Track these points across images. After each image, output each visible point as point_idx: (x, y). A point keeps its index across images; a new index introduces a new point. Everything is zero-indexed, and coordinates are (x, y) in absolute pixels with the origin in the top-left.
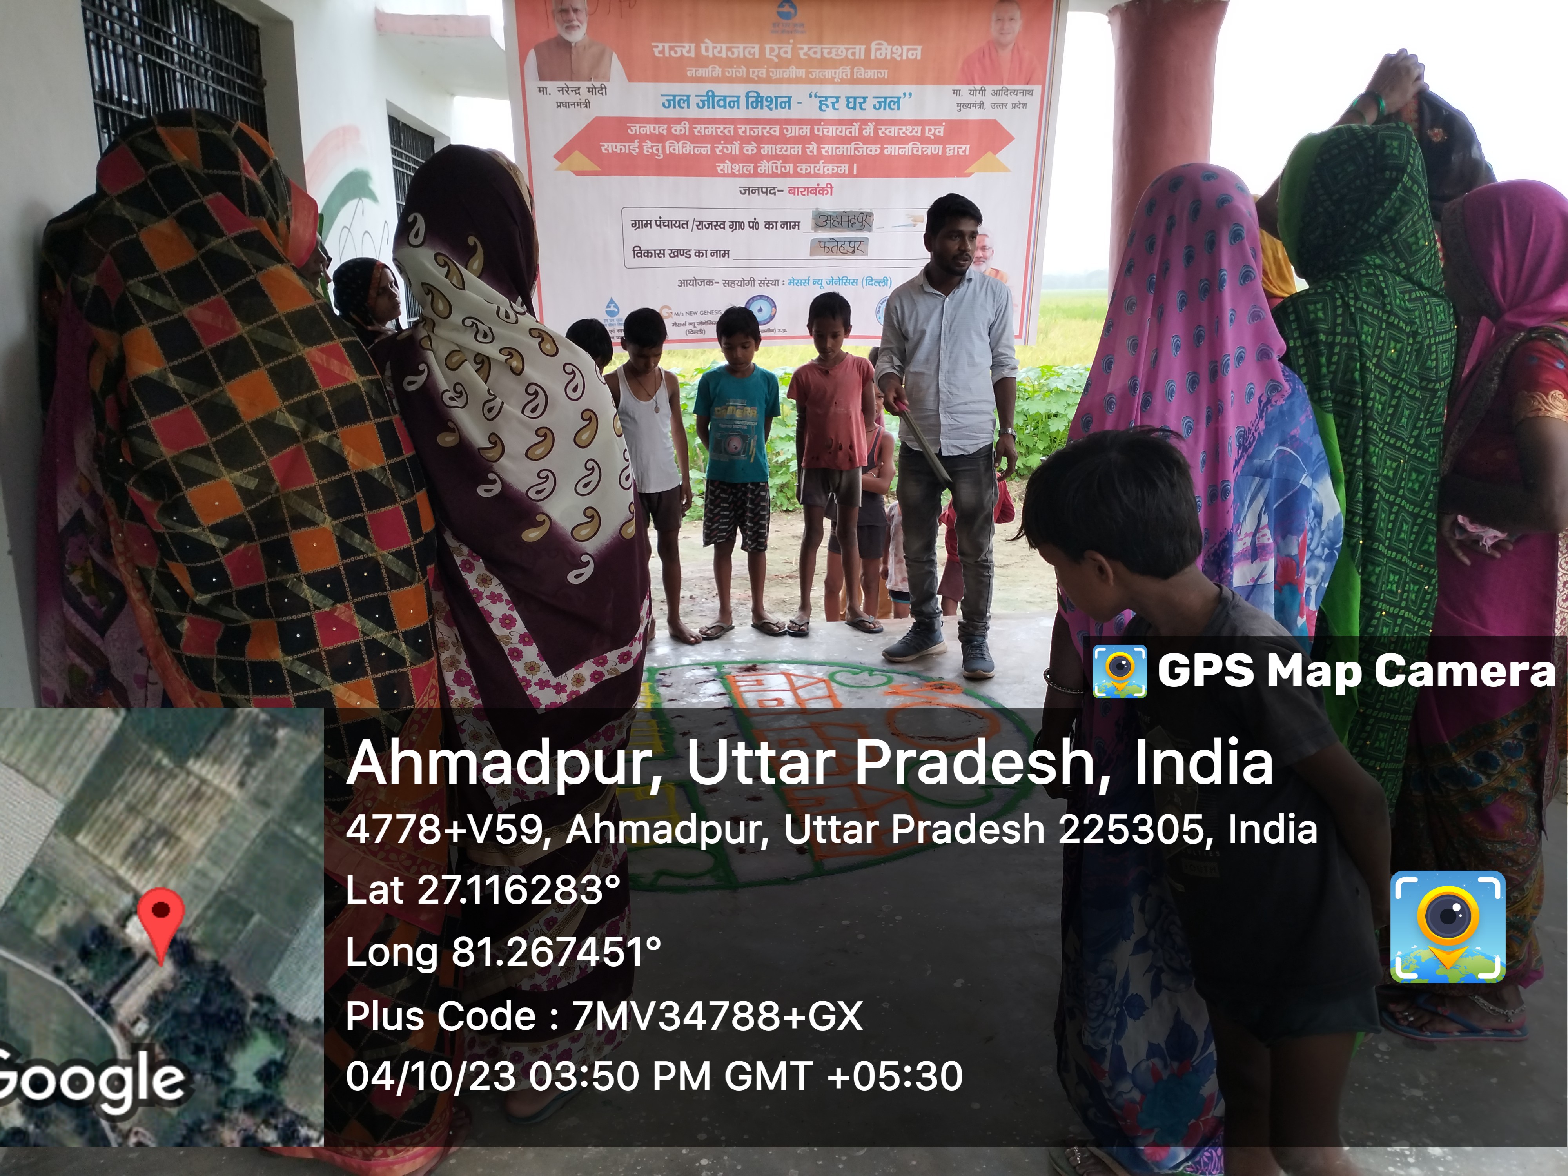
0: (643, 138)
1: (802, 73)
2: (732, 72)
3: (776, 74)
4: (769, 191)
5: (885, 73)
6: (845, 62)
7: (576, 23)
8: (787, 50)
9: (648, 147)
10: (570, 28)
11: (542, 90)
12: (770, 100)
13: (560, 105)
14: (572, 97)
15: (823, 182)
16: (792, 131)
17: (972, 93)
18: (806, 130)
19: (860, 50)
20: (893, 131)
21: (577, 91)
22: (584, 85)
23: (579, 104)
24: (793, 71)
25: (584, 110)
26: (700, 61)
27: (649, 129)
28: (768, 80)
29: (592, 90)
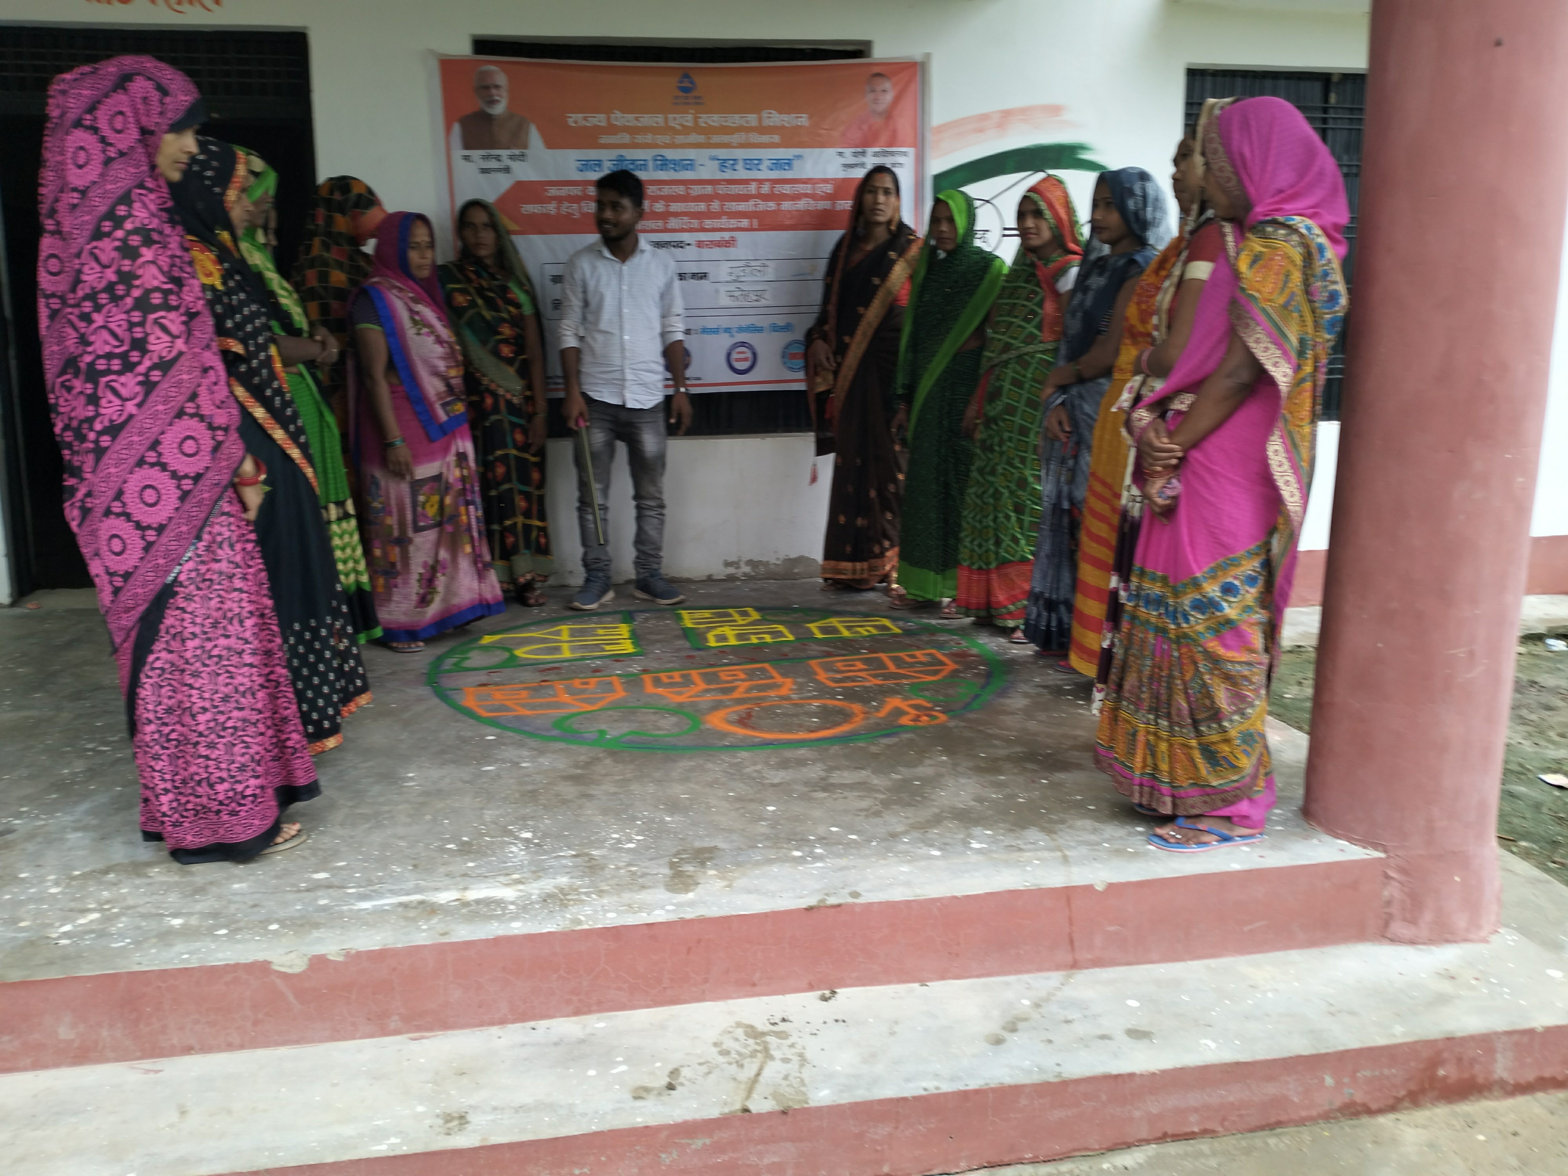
0: (559, 199)
1: (701, 139)
2: (640, 139)
3: (680, 139)
4: (679, 245)
5: (776, 138)
6: (740, 129)
8: (688, 119)
9: (565, 208)
12: (674, 162)
13: (484, 171)
14: (493, 164)
15: (726, 235)
16: (696, 190)
18: (709, 189)
19: (752, 119)
20: (787, 189)
23: (499, 170)
24: (694, 138)
25: (501, 176)
26: (612, 129)
27: (564, 191)
28: (672, 146)
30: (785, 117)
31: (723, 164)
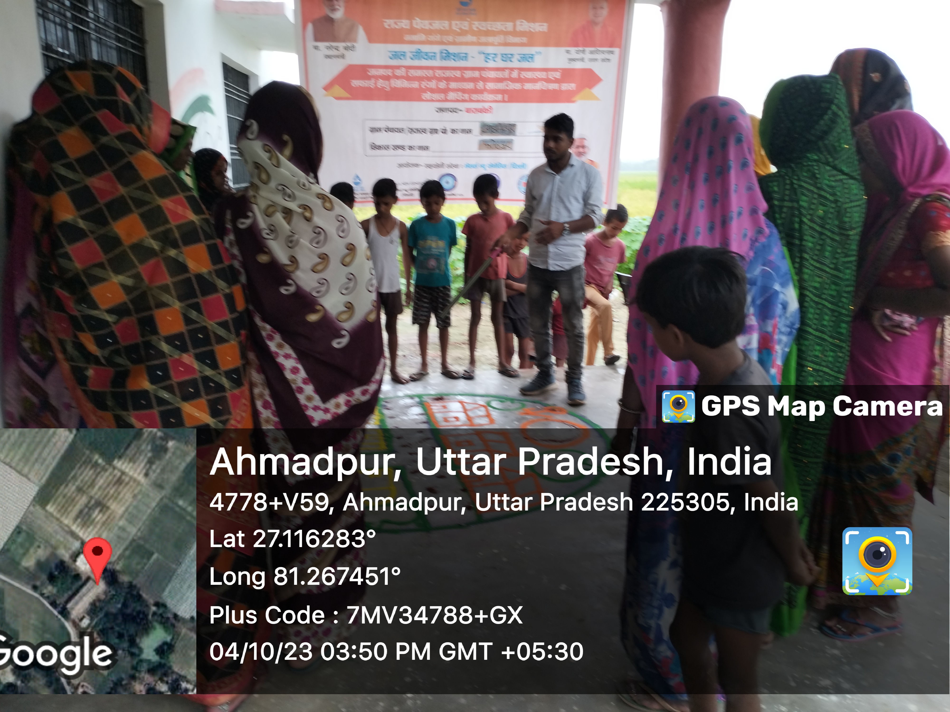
0: (377, 77)
1: (474, 39)
2: (432, 38)
3: (459, 39)
4: (454, 110)
5: (525, 40)
6: (501, 32)
7: (337, 7)
8: (465, 25)
9: (381, 83)
10: (334, 10)
11: (316, 48)
12: (454, 55)
13: (328, 57)
14: (334, 52)
15: (486, 105)
16: (468, 74)
17: (578, 52)
18: (476, 74)
19: (509, 26)
20: (529, 75)
21: (337, 49)
22: (341, 45)
23: (337, 57)
24: (470, 38)
25: (341, 61)
26: (413, 31)
27: (381, 72)
28: (454, 43)
29: (346, 48)
30: (532, 25)
31: (487, 56)
